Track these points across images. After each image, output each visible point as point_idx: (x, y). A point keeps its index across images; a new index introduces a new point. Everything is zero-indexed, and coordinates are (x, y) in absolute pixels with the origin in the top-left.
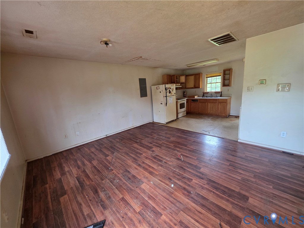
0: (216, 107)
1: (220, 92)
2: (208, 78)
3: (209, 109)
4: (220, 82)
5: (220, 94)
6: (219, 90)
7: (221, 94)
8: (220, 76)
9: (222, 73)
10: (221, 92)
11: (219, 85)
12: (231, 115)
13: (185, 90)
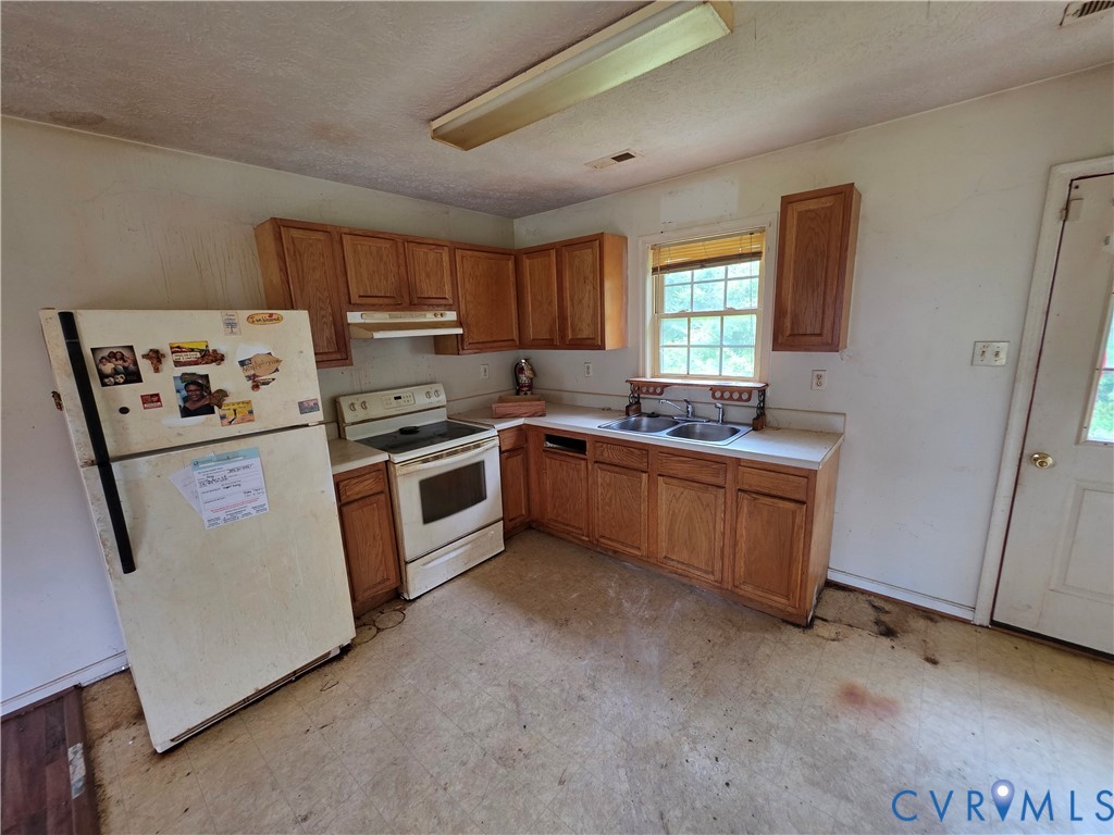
0: (719, 526)
1: (749, 391)
2: (669, 277)
3: (663, 529)
4: (755, 304)
5: (755, 401)
6: (742, 368)
7: (762, 410)
8: (755, 255)
9: (773, 233)
10: (762, 391)
11: (748, 327)
12: (834, 577)
13: (522, 355)
